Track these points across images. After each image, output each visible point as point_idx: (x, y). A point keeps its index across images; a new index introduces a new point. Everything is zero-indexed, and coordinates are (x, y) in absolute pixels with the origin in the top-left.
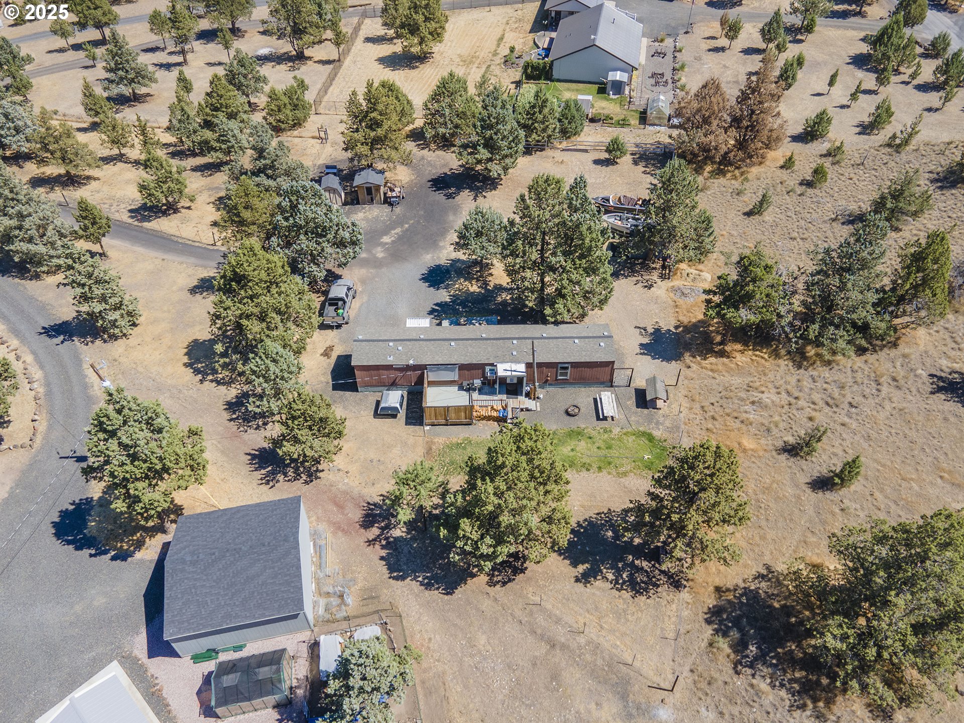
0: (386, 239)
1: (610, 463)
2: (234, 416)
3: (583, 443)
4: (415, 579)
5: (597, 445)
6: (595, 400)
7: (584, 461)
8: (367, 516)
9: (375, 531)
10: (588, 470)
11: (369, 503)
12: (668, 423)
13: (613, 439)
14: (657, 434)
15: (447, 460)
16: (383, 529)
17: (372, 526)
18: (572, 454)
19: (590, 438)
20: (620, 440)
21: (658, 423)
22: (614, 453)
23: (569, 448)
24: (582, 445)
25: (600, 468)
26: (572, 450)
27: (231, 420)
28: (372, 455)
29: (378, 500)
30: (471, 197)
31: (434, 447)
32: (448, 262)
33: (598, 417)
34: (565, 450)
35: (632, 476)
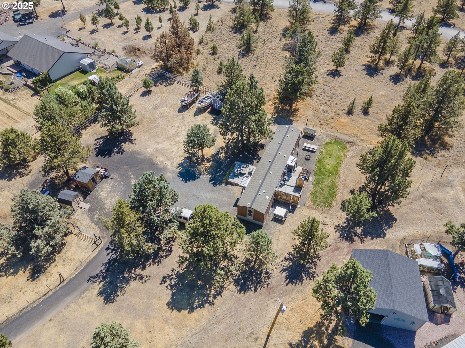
1: (339, 157)
2: (253, 288)
3: (326, 161)
4: (386, 230)
5: (328, 157)
6: (304, 149)
7: (335, 163)
8: (347, 239)
9: (356, 238)
10: (341, 164)
11: (339, 237)
12: (324, 136)
13: (326, 152)
14: (327, 140)
15: (322, 204)
16: (355, 236)
17: (353, 239)
18: (330, 166)
19: (324, 158)
21: (323, 138)
22: (333, 154)
23: (327, 165)
25: (341, 161)
27: (255, 291)
29: (338, 234)
30: (131, 144)
31: (312, 206)
32: (179, 168)
33: (314, 152)
34: (328, 167)
35: (347, 154)
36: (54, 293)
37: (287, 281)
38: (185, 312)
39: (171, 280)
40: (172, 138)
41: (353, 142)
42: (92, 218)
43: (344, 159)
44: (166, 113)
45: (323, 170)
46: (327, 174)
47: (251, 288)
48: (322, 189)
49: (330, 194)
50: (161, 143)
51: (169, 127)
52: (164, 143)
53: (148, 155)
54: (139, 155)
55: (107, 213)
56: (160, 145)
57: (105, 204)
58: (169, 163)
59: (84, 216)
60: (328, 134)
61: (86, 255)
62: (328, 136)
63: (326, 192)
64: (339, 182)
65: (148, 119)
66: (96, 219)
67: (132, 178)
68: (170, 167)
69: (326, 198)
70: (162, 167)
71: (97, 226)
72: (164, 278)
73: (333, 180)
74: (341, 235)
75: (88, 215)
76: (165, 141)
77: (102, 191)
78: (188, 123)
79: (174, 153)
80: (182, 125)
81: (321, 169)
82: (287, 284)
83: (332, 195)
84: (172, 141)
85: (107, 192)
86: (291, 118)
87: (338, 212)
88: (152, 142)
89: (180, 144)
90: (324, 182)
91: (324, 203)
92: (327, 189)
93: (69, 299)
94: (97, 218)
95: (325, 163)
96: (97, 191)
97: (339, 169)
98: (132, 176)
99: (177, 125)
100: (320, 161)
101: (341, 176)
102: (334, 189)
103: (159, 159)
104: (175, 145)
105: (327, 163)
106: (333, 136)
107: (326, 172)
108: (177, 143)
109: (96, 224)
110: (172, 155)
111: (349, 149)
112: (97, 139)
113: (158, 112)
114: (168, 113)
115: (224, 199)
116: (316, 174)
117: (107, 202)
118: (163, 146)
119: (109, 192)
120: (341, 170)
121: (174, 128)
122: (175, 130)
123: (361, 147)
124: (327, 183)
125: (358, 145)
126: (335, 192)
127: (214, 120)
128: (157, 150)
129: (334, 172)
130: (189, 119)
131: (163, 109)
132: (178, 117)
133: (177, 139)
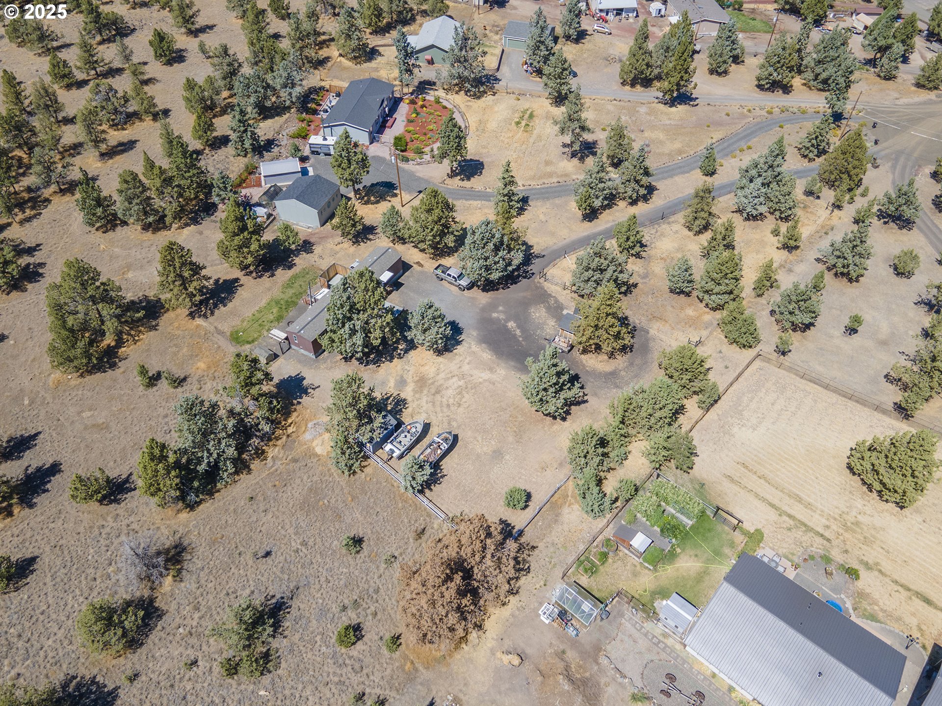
1: (253, 320)
5: (266, 322)
7: (263, 313)
8: (310, 242)
9: (300, 242)
10: (258, 311)
13: (262, 329)
18: (271, 311)
19: (271, 322)
22: (256, 325)
23: (275, 312)
24: (271, 317)
25: (254, 315)
29: (314, 248)
32: (460, 340)
34: (275, 310)
35: (239, 323)
37: (377, 228)
41: (219, 334)
42: (556, 301)
44: (480, 439)
45: (284, 307)
46: (282, 302)
48: (301, 286)
49: (296, 279)
50: (485, 380)
51: (474, 407)
52: (481, 380)
53: (503, 365)
55: (542, 303)
56: (486, 378)
57: (546, 312)
58: (475, 348)
61: (551, 271)
63: (299, 283)
64: (276, 290)
68: (473, 342)
69: (303, 277)
70: (483, 345)
71: (549, 292)
73: (281, 294)
75: (562, 304)
76: (480, 383)
78: (442, 411)
79: (467, 361)
80: (452, 408)
81: (286, 309)
83: (294, 277)
84: (469, 381)
86: (276, 390)
87: (300, 263)
88: (499, 385)
89: (458, 374)
90: (293, 293)
91: (307, 273)
92: (296, 285)
93: (555, 247)
94: (551, 300)
95: (276, 315)
97: (265, 305)
98: (521, 339)
99: (461, 409)
100: (280, 318)
101: (269, 297)
102: (288, 284)
103: (487, 355)
104: (466, 373)
105: (273, 315)
107: (281, 305)
108: (462, 376)
109: (550, 295)
110: (468, 359)
111: (231, 329)
112: (586, 401)
113: (493, 443)
114: (475, 438)
115: (412, 294)
116: (295, 304)
117: (544, 314)
118: (483, 375)
119: (544, 323)
120: (263, 303)
121: (466, 405)
122: (464, 400)
123: (216, 324)
124: (291, 292)
125: (216, 328)
126: (289, 280)
127: (401, 410)
128: (491, 370)
129: (274, 303)
130: (440, 418)
131: (485, 449)
132: (459, 427)
133: (461, 383)
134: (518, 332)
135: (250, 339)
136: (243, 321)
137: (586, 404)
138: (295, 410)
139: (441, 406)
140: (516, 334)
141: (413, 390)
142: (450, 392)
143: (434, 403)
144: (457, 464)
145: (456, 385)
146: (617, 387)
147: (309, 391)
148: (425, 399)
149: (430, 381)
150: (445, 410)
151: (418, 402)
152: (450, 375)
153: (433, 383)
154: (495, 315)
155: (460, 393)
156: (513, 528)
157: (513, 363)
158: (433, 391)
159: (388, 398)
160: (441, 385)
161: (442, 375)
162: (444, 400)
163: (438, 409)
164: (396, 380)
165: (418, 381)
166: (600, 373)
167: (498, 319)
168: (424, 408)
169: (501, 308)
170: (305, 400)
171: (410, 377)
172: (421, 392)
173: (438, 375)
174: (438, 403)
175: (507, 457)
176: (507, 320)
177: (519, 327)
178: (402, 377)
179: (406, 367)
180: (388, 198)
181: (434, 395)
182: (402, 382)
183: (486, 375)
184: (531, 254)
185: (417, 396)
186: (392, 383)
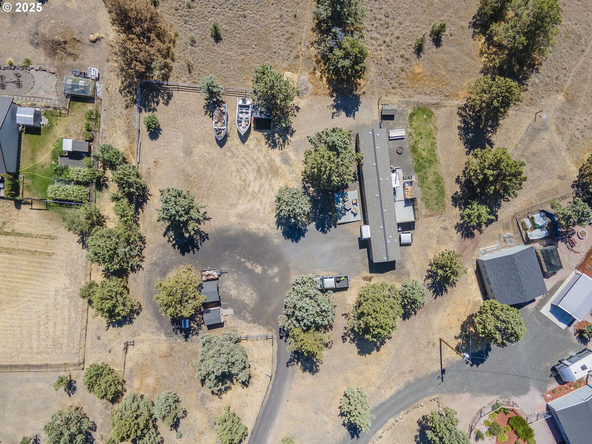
0: (259, 269)
1: (430, 134)
2: (413, 313)
3: (419, 146)
4: (497, 211)
5: (420, 139)
7: (430, 145)
8: (468, 237)
9: (476, 232)
10: (435, 143)
11: (462, 237)
12: (404, 106)
13: (415, 132)
14: (410, 111)
15: (436, 207)
16: (474, 229)
17: (473, 233)
18: (426, 151)
19: (416, 142)
20: (415, 128)
21: (403, 110)
22: (423, 131)
23: (423, 152)
24: (420, 146)
25: (433, 138)
26: (424, 150)
27: (415, 313)
28: (435, 241)
29: (459, 234)
30: (206, 222)
31: (429, 214)
32: (280, 227)
33: (403, 139)
34: (424, 154)
35: (437, 124)
36: (273, 385)
37: (435, 296)
38: (374, 352)
39: (349, 336)
40: (244, 191)
41: (438, 104)
42: (245, 319)
43: (436, 134)
44: (206, 155)
45: (421, 161)
46: (427, 164)
47: (411, 313)
48: (430, 189)
49: (439, 192)
50: (238, 204)
51: (228, 177)
52: (241, 202)
53: (237, 227)
54: (228, 230)
55: (253, 309)
56: (239, 207)
57: (244, 301)
58: (265, 227)
59: (236, 321)
60: (407, 102)
61: (271, 350)
62: (408, 103)
63: (434, 190)
64: (442, 171)
65: (195, 176)
66: (250, 319)
67: (245, 262)
68: (270, 231)
69: (437, 198)
70: (262, 235)
71: (256, 324)
72: (343, 337)
73: (436, 171)
74: (462, 235)
75: (239, 318)
76: (239, 199)
77: (230, 290)
78: (244, 158)
79: (261, 211)
80: (240, 165)
81: (418, 161)
82: (436, 298)
83: (442, 192)
84: (247, 195)
85: (234, 288)
86: (355, 93)
87: (452, 209)
88: (226, 207)
89: (259, 196)
90: (428, 178)
91: (437, 204)
92: (434, 187)
93: (287, 383)
94: (249, 317)
95: (419, 150)
96: (224, 292)
97: (436, 152)
98: (243, 260)
99: (234, 168)
100: (414, 149)
101: (441, 161)
102: (440, 183)
103: (253, 226)
104: (254, 200)
105: (421, 149)
106: (414, 102)
107: (425, 162)
108: (254, 196)
109: (254, 323)
110: (262, 214)
111: (436, 115)
112: (165, 234)
113: (196, 158)
114: (209, 154)
115: (346, 243)
116: (417, 170)
117: (244, 298)
118: (243, 208)
119: (237, 288)
120: (438, 152)
121: (234, 174)
122: (238, 177)
123: (448, 108)
124: (431, 178)
125: (445, 106)
126: (442, 187)
127: (268, 139)
128: (240, 216)
129: (432, 159)
130: (240, 152)
131: (198, 150)
132: (225, 154)
133: (250, 190)
134: (248, 265)
135: (415, 118)
136: (435, 127)
137: (163, 232)
138: (329, 88)
139: (247, 161)
140: (249, 262)
141: (274, 160)
142: (251, 177)
143: (254, 161)
144: (205, 127)
145: (252, 185)
146: (155, 264)
147: (335, 110)
148: (262, 159)
149: (270, 176)
150: (243, 161)
151: (263, 153)
152: (262, 190)
153: (267, 175)
154: (276, 270)
155: (245, 181)
156: (146, 111)
157: (232, 232)
158: (262, 170)
159: (284, 142)
160: (261, 178)
161: (267, 186)
162: (250, 168)
163: (248, 158)
164: (291, 159)
165: (277, 169)
166: (172, 268)
167: (270, 267)
168: (256, 152)
169: (277, 280)
170: (331, 101)
171: (285, 169)
172: (269, 163)
173: (270, 185)
174: (252, 163)
175: (182, 154)
176: (264, 271)
177: (252, 272)
178: (290, 165)
179: (294, 175)
180: (460, 340)
181: (259, 167)
182: (286, 160)
183: (241, 208)
184: (299, 360)
185: (268, 158)
186: (291, 155)
